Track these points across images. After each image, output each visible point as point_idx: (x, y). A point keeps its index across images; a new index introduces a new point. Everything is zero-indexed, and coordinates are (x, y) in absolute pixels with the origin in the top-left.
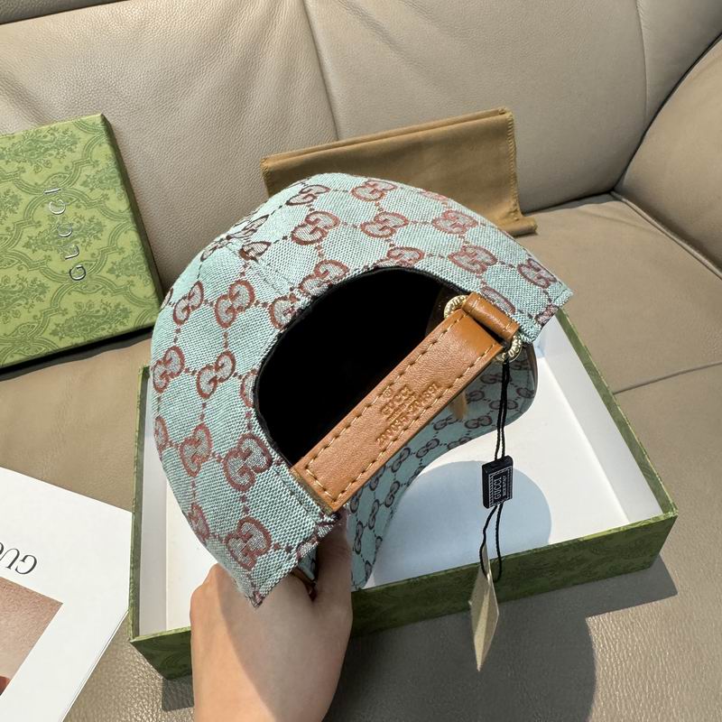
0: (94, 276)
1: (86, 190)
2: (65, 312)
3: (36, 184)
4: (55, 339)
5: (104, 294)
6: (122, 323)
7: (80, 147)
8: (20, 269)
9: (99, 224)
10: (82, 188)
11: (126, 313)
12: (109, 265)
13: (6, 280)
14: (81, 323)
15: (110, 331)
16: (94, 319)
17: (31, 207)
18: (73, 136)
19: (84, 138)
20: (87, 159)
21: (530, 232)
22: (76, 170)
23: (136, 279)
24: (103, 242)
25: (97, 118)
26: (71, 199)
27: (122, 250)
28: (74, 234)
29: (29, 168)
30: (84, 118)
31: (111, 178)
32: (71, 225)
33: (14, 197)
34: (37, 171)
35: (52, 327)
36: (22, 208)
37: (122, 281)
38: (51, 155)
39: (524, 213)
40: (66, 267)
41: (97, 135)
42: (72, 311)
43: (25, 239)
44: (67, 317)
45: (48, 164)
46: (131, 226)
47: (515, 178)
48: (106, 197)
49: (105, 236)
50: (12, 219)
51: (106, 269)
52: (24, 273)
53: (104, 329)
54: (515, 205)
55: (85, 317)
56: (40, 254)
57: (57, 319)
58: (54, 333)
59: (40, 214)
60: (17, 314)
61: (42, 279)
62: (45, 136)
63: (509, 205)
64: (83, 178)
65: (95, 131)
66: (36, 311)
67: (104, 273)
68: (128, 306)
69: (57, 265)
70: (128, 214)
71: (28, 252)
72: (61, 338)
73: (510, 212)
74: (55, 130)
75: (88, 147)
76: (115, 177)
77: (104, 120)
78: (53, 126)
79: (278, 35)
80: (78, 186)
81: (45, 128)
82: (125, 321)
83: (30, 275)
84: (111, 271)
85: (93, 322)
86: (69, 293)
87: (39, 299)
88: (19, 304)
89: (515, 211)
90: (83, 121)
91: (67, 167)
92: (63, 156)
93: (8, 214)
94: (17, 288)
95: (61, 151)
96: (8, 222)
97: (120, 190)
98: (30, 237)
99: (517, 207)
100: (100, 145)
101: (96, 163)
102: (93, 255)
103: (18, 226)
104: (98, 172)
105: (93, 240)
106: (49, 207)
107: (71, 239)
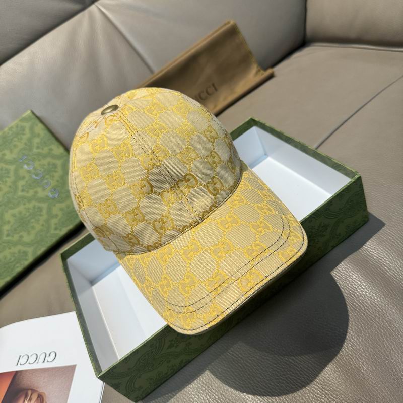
1: (40, 150)
2: (57, 216)
3: (14, 159)
4: (58, 232)
7: (27, 131)
8: (24, 204)
9: (54, 164)
10: (38, 150)
13: (20, 213)
14: (68, 218)
17: (16, 171)
18: (21, 127)
19: (27, 125)
20: (34, 135)
21: (271, 76)
22: (31, 143)
25: (29, 112)
26: (35, 158)
29: (7, 152)
32: (40, 170)
33: (6, 170)
34: (11, 152)
35: (53, 226)
36: (12, 174)
38: (15, 141)
39: (265, 69)
42: (60, 214)
43: (20, 188)
44: (59, 218)
45: (15, 146)
47: (250, 53)
48: (51, 149)
49: (60, 169)
50: (9, 181)
52: (27, 205)
54: (257, 68)
55: (68, 214)
56: (31, 193)
57: (54, 221)
58: (56, 229)
59: (22, 173)
60: (33, 228)
61: (37, 204)
62: (8, 133)
63: (254, 69)
64: (36, 145)
65: (31, 119)
66: (41, 222)
69: (41, 194)
70: (66, 153)
71: (24, 194)
72: (61, 230)
73: (257, 73)
74: (12, 128)
75: (32, 129)
77: (33, 113)
78: (10, 126)
80: (35, 150)
81: (6, 130)
83: (31, 205)
85: (74, 215)
86: (55, 205)
87: (41, 215)
88: (32, 222)
89: (259, 71)
90: (24, 118)
91: (26, 144)
92: (21, 139)
93: (7, 179)
94: (28, 214)
95: (19, 137)
96: (9, 184)
97: (56, 143)
98: (23, 186)
99: (259, 68)
100: (37, 125)
101: (39, 135)
102: (58, 181)
103: (15, 183)
104: (41, 139)
105: (55, 174)
106: (25, 167)
107: (43, 178)
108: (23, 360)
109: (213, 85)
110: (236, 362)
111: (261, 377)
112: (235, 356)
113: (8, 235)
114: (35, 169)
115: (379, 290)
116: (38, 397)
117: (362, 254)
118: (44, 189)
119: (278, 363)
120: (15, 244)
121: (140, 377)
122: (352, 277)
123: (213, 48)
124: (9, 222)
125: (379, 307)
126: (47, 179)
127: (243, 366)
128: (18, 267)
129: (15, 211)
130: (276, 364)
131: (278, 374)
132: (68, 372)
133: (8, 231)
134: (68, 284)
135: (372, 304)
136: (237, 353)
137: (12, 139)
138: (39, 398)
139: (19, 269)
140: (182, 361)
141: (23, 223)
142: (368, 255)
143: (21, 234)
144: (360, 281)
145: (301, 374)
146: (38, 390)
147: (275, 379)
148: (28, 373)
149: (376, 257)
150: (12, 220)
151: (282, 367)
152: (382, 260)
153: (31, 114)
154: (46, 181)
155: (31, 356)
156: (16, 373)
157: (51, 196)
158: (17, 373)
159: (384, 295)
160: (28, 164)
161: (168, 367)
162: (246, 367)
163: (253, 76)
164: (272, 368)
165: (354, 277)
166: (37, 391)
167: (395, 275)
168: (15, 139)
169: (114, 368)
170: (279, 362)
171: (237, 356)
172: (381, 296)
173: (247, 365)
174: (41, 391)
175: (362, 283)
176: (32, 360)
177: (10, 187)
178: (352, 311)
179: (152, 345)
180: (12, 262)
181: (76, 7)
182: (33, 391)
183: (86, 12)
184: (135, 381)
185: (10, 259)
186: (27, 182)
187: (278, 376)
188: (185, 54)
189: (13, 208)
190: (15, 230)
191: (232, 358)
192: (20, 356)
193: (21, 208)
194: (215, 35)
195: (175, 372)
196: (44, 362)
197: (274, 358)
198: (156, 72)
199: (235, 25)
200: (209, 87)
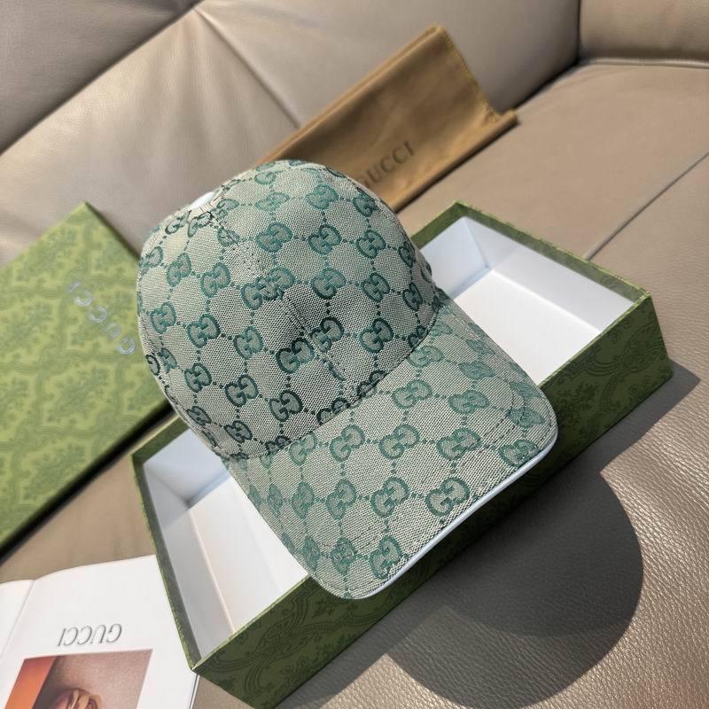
1: (101, 272)
2: (132, 385)
3: (59, 288)
4: (134, 412)
7: (80, 239)
8: (77, 365)
9: (125, 296)
13: (70, 380)
14: (152, 388)
17: (63, 308)
18: (70, 232)
19: (80, 228)
20: (91, 245)
21: (513, 124)
22: (86, 259)
25: (82, 207)
26: (93, 286)
29: (46, 276)
30: (73, 212)
32: (104, 307)
33: (46, 307)
34: (54, 274)
35: (126, 403)
36: (55, 314)
38: (60, 257)
39: (503, 111)
42: (138, 382)
43: (70, 338)
44: (136, 388)
45: (60, 265)
47: (474, 83)
48: (120, 270)
50: (51, 326)
52: (82, 368)
54: (487, 109)
56: (88, 346)
57: (128, 395)
58: (131, 407)
59: (72, 311)
60: (92, 406)
61: (99, 365)
62: (48, 244)
63: (482, 111)
64: (94, 262)
65: (87, 218)
66: (106, 396)
69: (106, 348)
71: (77, 348)
72: (139, 409)
73: (486, 120)
74: (53, 234)
75: (87, 236)
77: (90, 207)
78: (51, 232)
80: (94, 272)
81: (45, 237)
83: (87, 367)
86: (129, 367)
87: (105, 384)
88: (91, 397)
89: (491, 114)
90: (73, 216)
91: (77, 261)
92: (70, 253)
93: (48, 323)
94: (83, 382)
95: (67, 250)
96: (51, 331)
97: (130, 259)
98: (74, 335)
99: (492, 110)
100: (96, 228)
101: (99, 246)
103: (60, 329)
104: (104, 252)
105: (127, 312)
106: (78, 301)
107: (109, 320)
108: (68, 638)
109: (406, 144)
110: (420, 661)
111: (462, 692)
112: (418, 651)
113: (50, 419)
114: (94, 304)
115: (687, 535)
116: (89, 703)
117: (658, 467)
118: (110, 339)
119: (494, 667)
120: (62, 435)
121: (267, 668)
122: (638, 509)
123: (403, 78)
124: (51, 397)
125: (685, 568)
126: (115, 321)
127: (433, 670)
128: (67, 474)
129: (62, 378)
130: (490, 670)
131: (493, 689)
132: (139, 660)
133: (50, 411)
134: (143, 506)
135: (673, 563)
136: (423, 645)
137: (54, 254)
138: (90, 706)
139: (70, 476)
140: (342, 638)
141: (75, 398)
142: (669, 466)
143: (72, 416)
144: (652, 518)
145: (534, 690)
146: (90, 691)
147: (488, 697)
148: (75, 660)
149: (686, 472)
150: (57, 392)
151: (501, 676)
152: (695, 478)
153: (86, 209)
154: (113, 325)
155: (82, 629)
156: (57, 661)
157: (123, 351)
158: (58, 658)
160: (82, 296)
161: (317, 648)
162: (436, 671)
163: (479, 124)
164: (483, 677)
165: (642, 510)
166: (88, 693)
168: (60, 253)
169: (220, 653)
170: (496, 665)
171: (423, 651)
172: (690, 548)
173: (439, 669)
174: (94, 692)
175: (655, 521)
176: (83, 636)
177: (52, 336)
179: (286, 610)
180: (58, 466)
181: (162, 15)
182: (82, 692)
183: (179, 24)
184: (260, 675)
185: (55, 460)
186: (81, 327)
187: (492, 693)
188: (353, 92)
189: (58, 373)
190: (62, 409)
191: (413, 654)
192: (64, 630)
193: (72, 372)
194: (408, 54)
195: (330, 658)
196: (101, 642)
197: (487, 658)
198: (303, 126)
199: (445, 32)
200: (399, 148)
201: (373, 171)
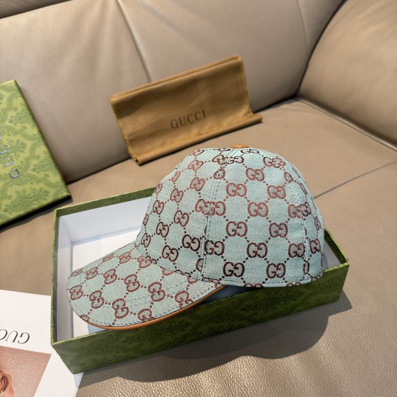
0: (24, 174)
1: (12, 125)
2: (10, 197)
4: (7, 214)
5: (32, 183)
6: (45, 199)
9: (23, 144)
10: (10, 124)
11: (47, 193)
12: (32, 167)
14: (21, 202)
15: (39, 204)
16: (28, 199)
19: (6, 94)
20: (10, 107)
21: (259, 122)
22: (5, 114)
23: (50, 173)
24: (27, 153)
25: (13, 81)
26: (4, 131)
27: (38, 157)
28: (9, 151)
30: (5, 84)
31: (26, 116)
35: (4, 207)
37: (41, 175)
39: (255, 112)
40: (7, 171)
41: (14, 92)
42: (14, 197)
44: (12, 200)
46: (42, 142)
47: (247, 94)
48: (24, 128)
49: (27, 150)
51: (30, 169)
53: (34, 204)
54: (248, 109)
55: (23, 198)
57: (6, 202)
58: (6, 210)
63: (245, 109)
64: (9, 118)
65: (13, 90)
67: (30, 172)
68: (47, 188)
70: (39, 136)
72: (10, 213)
73: (246, 113)
75: (10, 100)
76: (27, 116)
77: (16, 84)
79: (108, 27)
80: (7, 123)
82: (47, 198)
84: (34, 170)
85: (28, 201)
86: (11, 186)
89: (249, 112)
90: (4, 85)
97: (32, 123)
99: (250, 110)
100: (17, 98)
101: (16, 109)
102: (22, 162)
104: (18, 114)
105: (21, 154)
107: (7, 154)
109: (203, 111)
115: (311, 378)
118: (4, 166)
126: (11, 156)
153: (14, 84)
154: (9, 158)
159: (314, 385)
163: (242, 115)
167: (328, 366)
178: (283, 391)
198: (153, 82)
199: (242, 62)
200: (199, 112)
201: (182, 119)
